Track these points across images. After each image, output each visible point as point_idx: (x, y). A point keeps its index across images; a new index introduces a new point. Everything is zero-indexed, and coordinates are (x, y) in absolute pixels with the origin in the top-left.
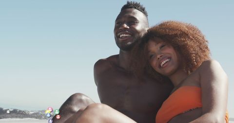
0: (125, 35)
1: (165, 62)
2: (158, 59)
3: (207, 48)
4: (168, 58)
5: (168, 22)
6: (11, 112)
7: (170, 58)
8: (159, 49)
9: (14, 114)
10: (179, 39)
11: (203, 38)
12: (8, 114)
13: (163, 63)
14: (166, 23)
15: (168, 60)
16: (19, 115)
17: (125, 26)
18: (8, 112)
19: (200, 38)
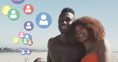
0: (64, 27)
1: (81, 35)
2: (78, 34)
3: (103, 31)
4: (83, 34)
5: (85, 17)
6: (4, 49)
7: (84, 34)
8: (79, 29)
9: (5, 50)
10: (90, 25)
11: (102, 26)
12: (2, 50)
13: (80, 36)
14: (84, 17)
15: (83, 35)
16: (8, 51)
17: (65, 22)
18: (2, 49)
19: (100, 26)
